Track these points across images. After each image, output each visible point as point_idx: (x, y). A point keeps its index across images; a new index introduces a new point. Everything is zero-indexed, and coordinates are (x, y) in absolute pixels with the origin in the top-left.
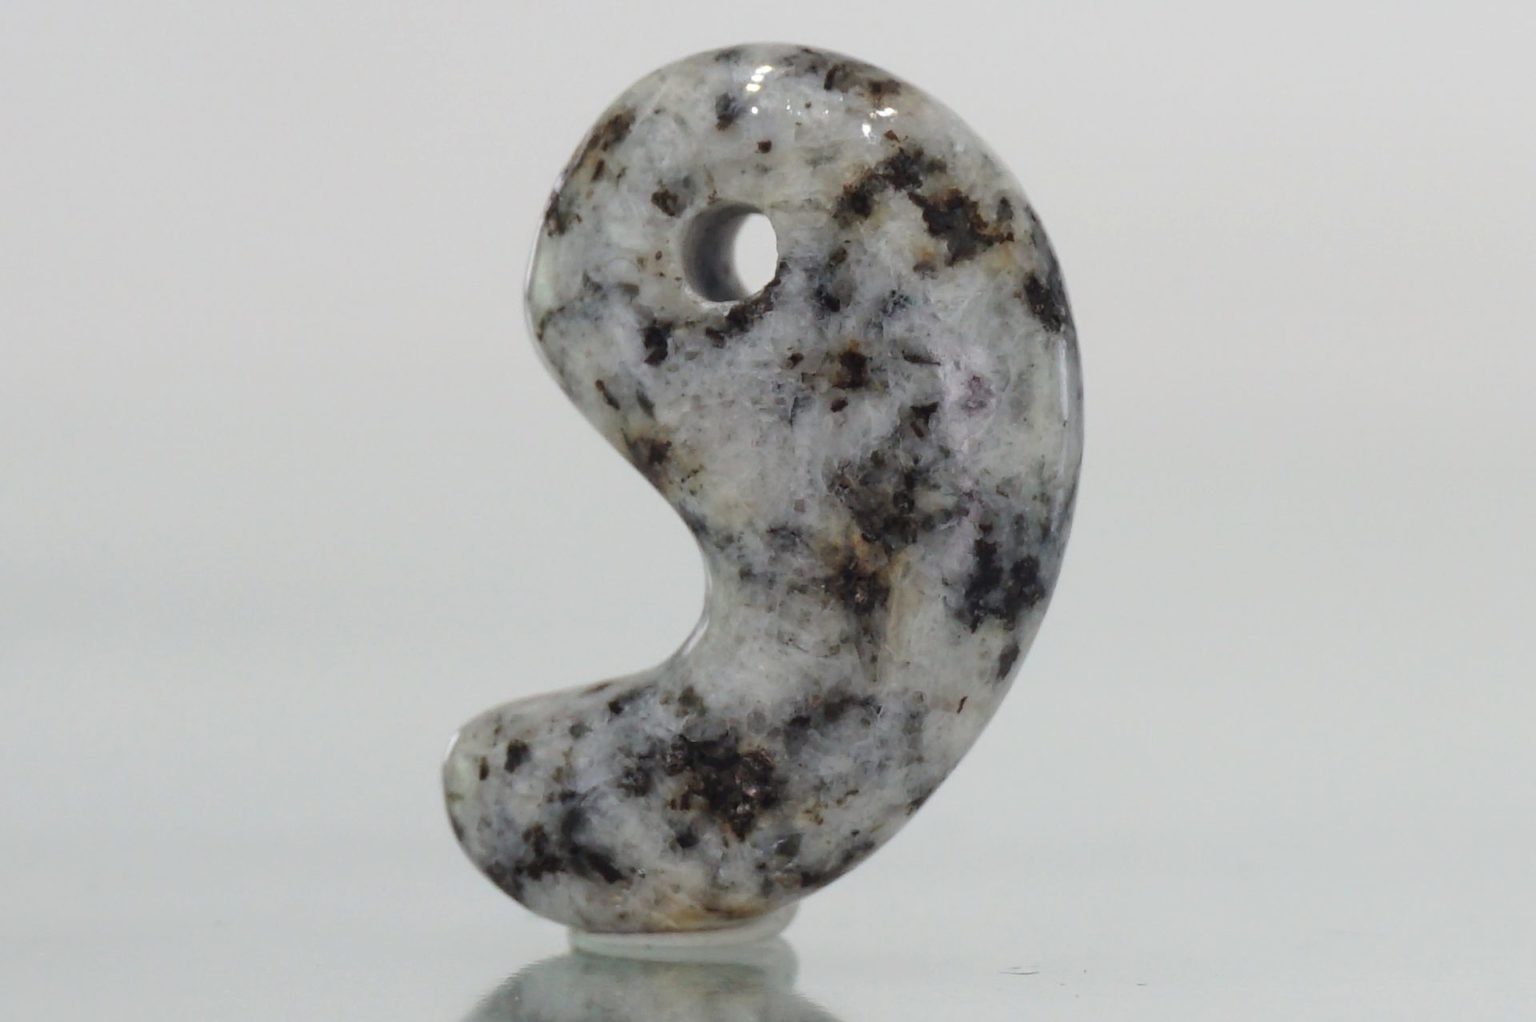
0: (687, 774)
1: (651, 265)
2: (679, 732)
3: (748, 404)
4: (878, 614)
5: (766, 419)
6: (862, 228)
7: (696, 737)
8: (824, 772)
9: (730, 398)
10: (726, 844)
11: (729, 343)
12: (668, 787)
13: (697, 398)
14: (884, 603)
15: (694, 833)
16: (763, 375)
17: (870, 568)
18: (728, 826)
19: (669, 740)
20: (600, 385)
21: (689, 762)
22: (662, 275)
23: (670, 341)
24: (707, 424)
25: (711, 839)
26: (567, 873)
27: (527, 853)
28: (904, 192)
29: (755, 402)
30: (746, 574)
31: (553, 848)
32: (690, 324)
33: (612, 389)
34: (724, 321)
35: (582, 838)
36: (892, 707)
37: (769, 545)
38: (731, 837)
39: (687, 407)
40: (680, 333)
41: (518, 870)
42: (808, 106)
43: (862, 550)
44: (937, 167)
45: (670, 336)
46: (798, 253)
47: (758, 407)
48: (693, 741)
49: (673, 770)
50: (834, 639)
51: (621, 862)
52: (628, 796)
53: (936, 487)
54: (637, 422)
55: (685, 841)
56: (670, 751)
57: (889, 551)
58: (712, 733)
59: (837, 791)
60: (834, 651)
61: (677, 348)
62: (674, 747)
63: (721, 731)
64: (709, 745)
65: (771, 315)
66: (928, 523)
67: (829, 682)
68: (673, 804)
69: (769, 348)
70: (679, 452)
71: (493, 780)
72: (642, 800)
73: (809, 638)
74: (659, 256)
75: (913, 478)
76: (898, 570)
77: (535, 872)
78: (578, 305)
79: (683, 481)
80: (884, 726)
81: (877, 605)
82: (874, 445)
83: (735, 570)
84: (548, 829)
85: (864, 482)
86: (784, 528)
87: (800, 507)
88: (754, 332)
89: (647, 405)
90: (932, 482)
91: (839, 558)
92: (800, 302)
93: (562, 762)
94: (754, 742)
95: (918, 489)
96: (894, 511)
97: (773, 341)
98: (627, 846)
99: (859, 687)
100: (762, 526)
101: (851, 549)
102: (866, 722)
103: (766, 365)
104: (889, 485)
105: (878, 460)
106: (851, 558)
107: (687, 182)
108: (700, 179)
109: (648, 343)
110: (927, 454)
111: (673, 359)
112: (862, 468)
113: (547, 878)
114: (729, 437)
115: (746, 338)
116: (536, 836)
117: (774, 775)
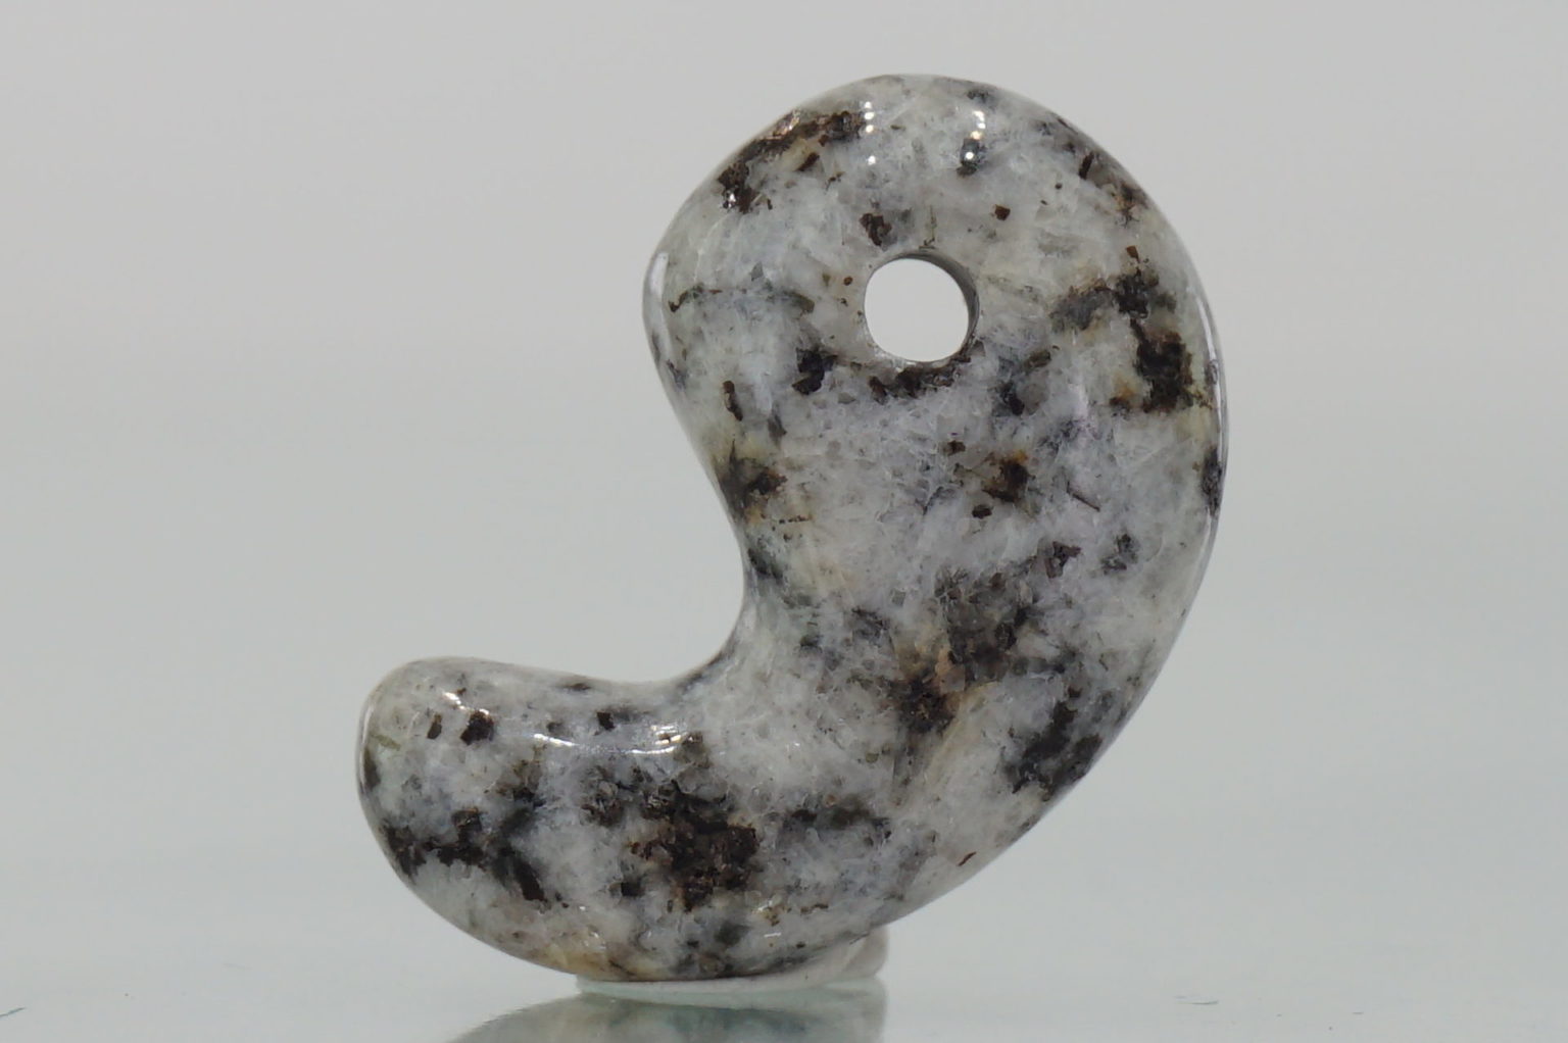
0: (664, 823)
1: (836, 286)
2: (673, 777)
3: (888, 475)
4: (931, 737)
5: (900, 494)
6: (1073, 340)
7: (690, 788)
8: (805, 876)
9: (872, 457)
10: (670, 909)
11: (891, 401)
12: (637, 828)
13: (835, 445)
14: (941, 730)
15: (642, 886)
16: (915, 448)
17: (943, 690)
18: (680, 891)
19: (659, 781)
20: (729, 387)
21: (668, 811)
22: (844, 302)
23: (827, 375)
24: (834, 475)
25: (657, 897)
26: (485, 870)
27: (449, 833)
28: (1127, 318)
29: (897, 474)
30: (809, 644)
31: (482, 840)
32: (857, 366)
33: (741, 397)
34: (893, 377)
35: (518, 843)
36: (902, 836)
37: (849, 625)
38: (678, 903)
39: (820, 450)
40: (841, 371)
41: (429, 846)
42: (1058, 187)
43: (943, 667)
44: (1167, 303)
45: (830, 370)
46: (999, 337)
47: (898, 480)
48: (684, 791)
49: (650, 814)
50: (875, 747)
51: (549, 883)
52: (590, 820)
53: (1044, 633)
54: (755, 444)
55: (630, 889)
56: (656, 793)
57: (970, 679)
58: (707, 792)
59: (807, 900)
60: (872, 758)
61: (833, 387)
62: (662, 791)
63: (718, 794)
64: (699, 802)
65: (947, 391)
66: (1020, 667)
67: (851, 788)
68: (635, 847)
69: (934, 426)
70: (791, 492)
71: (442, 746)
72: (604, 831)
73: (850, 735)
74: (848, 281)
75: (1024, 615)
76: (971, 703)
77: (447, 856)
78: (737, 295)
79: (782, 522)
80: (887, 854)
81: (934, 730)
82: (1001, 564)
83: (798, 634)
84: (485, 820)
85: (974, 600)
86: (873, 614)
87: (899, 600)
88: (922, 402)
89: (777, 429)
90: (1042, 627)
91: (917, 667)
92: (982, 391)
93: (530, 758)
94: (747, 816)
95: (1026, 628)
96: (992, 641)
97: (940, 419)
98: (567, 870)
99: (878, 805)
100: (851, 602)
101: (933, 662)
102: (869, 842)
103: (922, 440)
104: (997, 612)
105: (997, 583)
106: (927, 671)
107: (905, 216)
108: (921, 219)
109: (802, 368)
110: (1049, 597)
111: (823, 394)
112: (978, 585)
113: (459, 865)
114: (853, 498)
115: (911, 405)
116: (468, 821)
117: (752, 860)
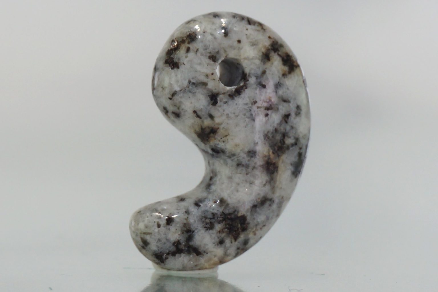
0: (224, 222)
1: (211, 77)
2: (222, 211)
3: (243, 116)
4: (275, 174)
5: (247, 120)
6: (268, 65)
7: (227, 212)
8: (259, 220)
9: (237, 114)
10: (232, 243)
11: (236, 98)
12: (218, 227)
13: (228, 115)
14: (277, 171)
15: (224, 240)
16: (246, 107)
17: (274, 161)
18: (233, 237)
19: (219, 213)
20: (195, 112)
21: (224, 219)
22: (214, 79)
23: (218, 99)
24: (230, 122)
25: (228, 241)
26: (185, 254)
27: (173, 249)
28: (276, 53)
29: (245, 115)
30: (239, 165)
31: (182, 247)
32: (224, 93)
33: (199, 113)
34: (233, 92)
35: (191, 243)
36: (277, 201)
37: (248, 156)
38: (233, 240)
39: (224, 117)
40: (221, 96)
41: (168, 254)
42: (247, 29)
43: (272, 156)
44: (282, 46)
45: (218, 97)
46: (253, 72)
47: (245, 116)
48: (226, 213)
49: (219, 222)
50: (264, 183)
51: (201, 250)
52: (207, 230)
53: (290, 137)
54: (207, 122)
55: (221, 242)
56: (220, 216)
57: (279, 156)
58: (231, 211)
59: (261, 226)
60: (265, 185)
61: (221, 101)
62: (221, 215)
63: (233, 210)
64: (230, 214)
65: (247, 90)
66: (288, 148)
67: (262, 194)
68: (219, 232)
69: (248, 99)
70: (221, 131)
71: (162, 228)
72: (211, 231)
73: (258, 182)
74: (213, 74)
75: (284, 135)
76: (281, 161)
77: (174, 254)
78: (187, 89)
79: (221, 138)
80: (274, 206)
81: (275, 172)
82: (275, 125)
83: (235, 164)
84: (181, 242)
85: (273, 137)
86: (252, 151)
87: (256, 144)
88: (242, 95)
89: (211, 117)
90: (289, 136)
91: (266, 159)
92: (255, 86)
93: (185, 222)
94: (242, 211)
95: (286, 138)
96: (280, 144)
97: (248, 97)
98: (205, 245)
99: (270, 196)
100: (246, 150)
101: (269, 156)
102: (270, 205)
103: (247, 104)
104: (278, 137)
105: (276, 130)
106: (269, 158)
107: (218, 52)
108: (222, 52)
109: (211, 99)
110: (288, 128)
111: (219, 103)
112: (272, 133)
113: (177, 255)
114: (237, 125)
115: (241, 97)
116: (177, 244)
117: (246, 222)
